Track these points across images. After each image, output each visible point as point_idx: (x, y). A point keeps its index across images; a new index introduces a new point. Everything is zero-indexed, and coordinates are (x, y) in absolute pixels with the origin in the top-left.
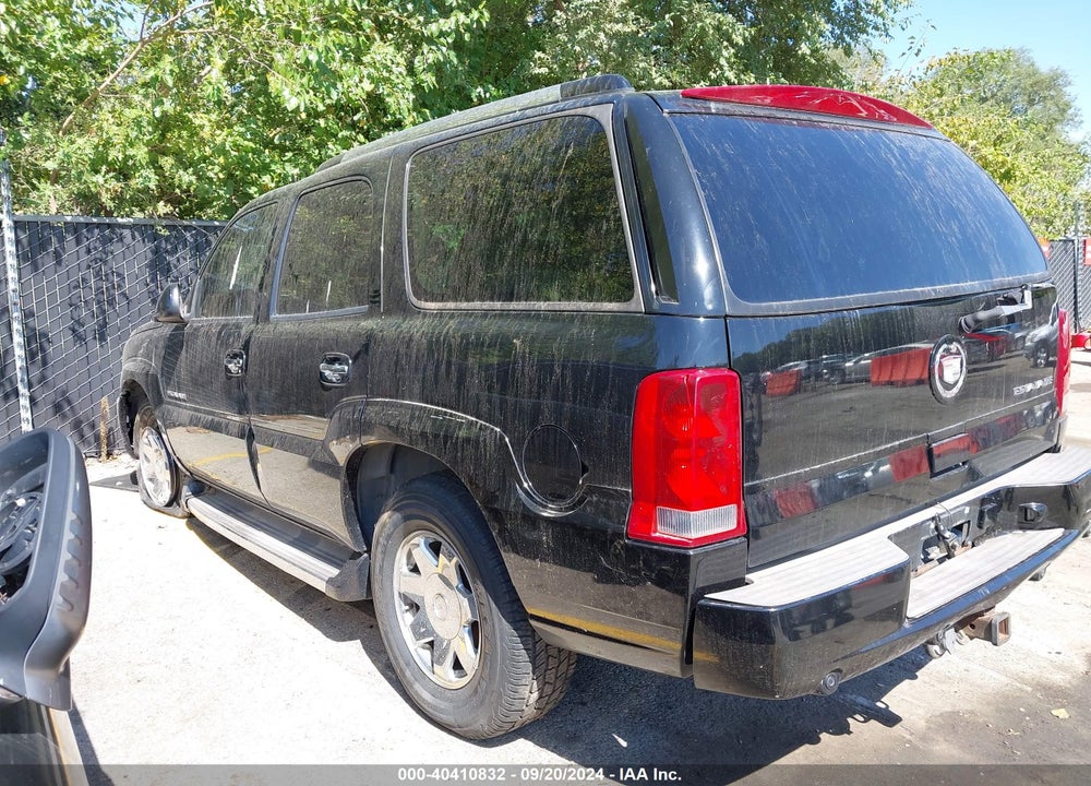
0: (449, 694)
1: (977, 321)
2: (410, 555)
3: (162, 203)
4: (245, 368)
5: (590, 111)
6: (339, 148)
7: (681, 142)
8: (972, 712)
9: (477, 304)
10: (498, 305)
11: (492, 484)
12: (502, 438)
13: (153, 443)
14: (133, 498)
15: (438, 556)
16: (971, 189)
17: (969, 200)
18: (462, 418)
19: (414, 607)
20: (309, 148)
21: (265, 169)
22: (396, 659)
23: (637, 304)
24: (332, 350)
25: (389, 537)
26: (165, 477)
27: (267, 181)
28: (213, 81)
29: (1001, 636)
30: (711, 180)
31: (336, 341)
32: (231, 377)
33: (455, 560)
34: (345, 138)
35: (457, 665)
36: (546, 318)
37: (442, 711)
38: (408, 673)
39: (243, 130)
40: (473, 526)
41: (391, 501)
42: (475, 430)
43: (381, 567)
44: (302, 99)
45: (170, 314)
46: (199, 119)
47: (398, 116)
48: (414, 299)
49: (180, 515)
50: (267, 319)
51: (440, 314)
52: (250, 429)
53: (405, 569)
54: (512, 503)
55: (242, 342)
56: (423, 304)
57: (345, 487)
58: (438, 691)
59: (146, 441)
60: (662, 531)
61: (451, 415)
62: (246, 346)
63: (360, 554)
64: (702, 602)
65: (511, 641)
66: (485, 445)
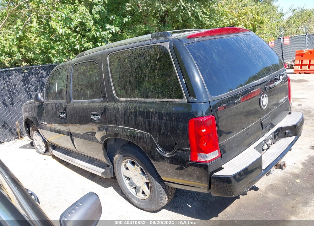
0: (142, 201)
1: (270, 87)
2: (125, 165)
3: (23, 62)
4: (66, 116)
5: (162, 44)
6: (73, 39)
7: (190, 53)
8: (276, 184)
9: (137, 99)
10: (143, 99)
11: (149, 148)
12: (151, 136)
13: (37, 135)
14: (33, 151)
15: (134, 166)
16: (263, 49)
17: (263, 52)
18: (138, 131)
19: (129, 179)
20: (64, 40)
21: (52, 48)
22: (125, 193)
23: (185, 100)
24: (94, 112)
25: (119, 161)
26: (43, 145)
27: (54, 52)
28: (35, 27)
29: (284, 167)
30: (199, 63)
31: (95, 109)
32: (62, 119)
33: (139, 167)
34: (75, 36)
35: (143, 193)
36: (158, 104)
37: (141, 205)
38: (130, 196)
39: (44, 37)
40: (144, 158)
41: (118, 152)
42: (142, 134)
43: (117, 169)
44: (63, 30)
45: (39, 101)
46: (29, 36)
47: (90, 28)
48: (117, 97)
49: (49, 155)
50: (70, 102)
51: (126, 102)
52: (70, 133)
53: (124, 169)
54: (156, 153)
55: (63, 109)
56: (120, 99)
57: (104, 148)
58: (139, 200)
59: (35, 135)
60: (200, 159)
61: (134, 130)
62: (65, 110)
63: (110, 165)
64: (213, 176)
65: (160, 187)
66: (146, 138)
